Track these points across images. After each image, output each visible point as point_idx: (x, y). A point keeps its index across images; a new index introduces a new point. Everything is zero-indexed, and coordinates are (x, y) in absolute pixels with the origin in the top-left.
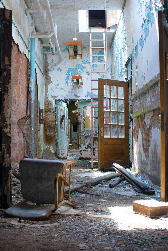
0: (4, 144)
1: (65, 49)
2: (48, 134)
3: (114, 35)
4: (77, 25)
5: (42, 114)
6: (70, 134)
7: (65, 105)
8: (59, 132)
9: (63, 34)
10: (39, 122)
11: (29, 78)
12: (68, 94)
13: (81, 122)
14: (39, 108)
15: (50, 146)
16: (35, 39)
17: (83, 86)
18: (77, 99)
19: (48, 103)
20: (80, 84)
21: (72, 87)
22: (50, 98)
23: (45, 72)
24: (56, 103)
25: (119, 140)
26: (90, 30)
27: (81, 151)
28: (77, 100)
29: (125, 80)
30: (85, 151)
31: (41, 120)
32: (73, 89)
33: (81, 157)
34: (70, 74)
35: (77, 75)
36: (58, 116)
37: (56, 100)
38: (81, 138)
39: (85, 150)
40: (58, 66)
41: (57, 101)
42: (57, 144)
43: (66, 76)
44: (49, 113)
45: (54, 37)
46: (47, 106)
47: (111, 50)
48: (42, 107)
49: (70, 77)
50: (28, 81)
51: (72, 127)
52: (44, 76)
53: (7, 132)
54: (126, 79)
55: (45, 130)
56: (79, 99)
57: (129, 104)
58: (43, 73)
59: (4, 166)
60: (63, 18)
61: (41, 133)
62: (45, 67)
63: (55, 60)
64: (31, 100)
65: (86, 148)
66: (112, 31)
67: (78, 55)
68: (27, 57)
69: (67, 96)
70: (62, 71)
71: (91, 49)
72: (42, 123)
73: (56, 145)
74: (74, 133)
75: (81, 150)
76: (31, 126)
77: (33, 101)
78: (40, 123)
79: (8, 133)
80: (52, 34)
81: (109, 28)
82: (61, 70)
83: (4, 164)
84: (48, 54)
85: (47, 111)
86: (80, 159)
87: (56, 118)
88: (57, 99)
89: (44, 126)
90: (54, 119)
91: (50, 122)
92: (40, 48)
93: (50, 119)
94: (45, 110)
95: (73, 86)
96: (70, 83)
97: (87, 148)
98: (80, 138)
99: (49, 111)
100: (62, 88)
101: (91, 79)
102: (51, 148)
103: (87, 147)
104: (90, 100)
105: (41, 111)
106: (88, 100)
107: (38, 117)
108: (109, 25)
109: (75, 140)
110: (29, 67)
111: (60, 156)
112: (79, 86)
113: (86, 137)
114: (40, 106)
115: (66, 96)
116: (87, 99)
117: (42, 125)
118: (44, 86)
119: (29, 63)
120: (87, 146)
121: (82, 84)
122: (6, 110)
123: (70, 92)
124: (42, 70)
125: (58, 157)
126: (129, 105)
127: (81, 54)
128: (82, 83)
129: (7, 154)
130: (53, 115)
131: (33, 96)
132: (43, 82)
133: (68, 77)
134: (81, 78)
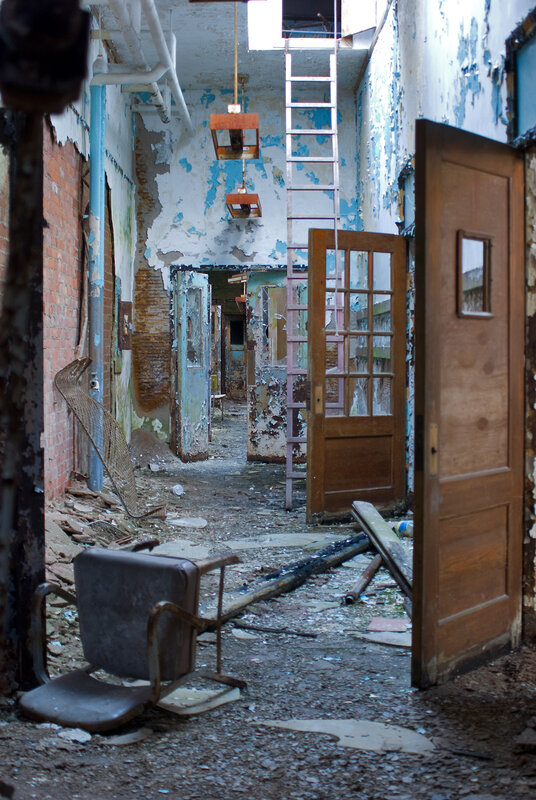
0: (24, 509)
1: (205, 95)
2: (146, 378)
3: (366, 58)
4: (244, 32)
5: (126, 317)
6: (219, 355)
7: (201, 281)
8: (184, 371)
9: (197, 55)
10: (119, 344)
11: (86, 216)
12: (213, 246)
13: (256, 339)
14: (116, 299)
15: (152, 419)
16: (104, 87)
17: (262, 221)
18: (243, 264)
19: (145, 277)
20: (252, 216)
21: (225, 224)
22: (155, 262)
23: (138, 173)
24: (172, 277)
25: (375, 423)
26: (287, 44)
27: (254, 435)
28: (241, 267)
29: (395, 231)
30: (267, 436)
31: (125, 336)
32: (228, 230)
33: (254, 453)
34: (220, 180)
35: (244, 191)
36: (178, 319)
37: (172, 267)
38: (257, 392)
39: (269, 433)
40: (182, 155)
41: (175, 271)
42: (175, 412)
43: (207, 188)
44: (150, 310)
45: (167, 80)
46: (142, 286)
47: (356, 102)
48: (127, 294)
49: (221, 191)
50: (84, 225)
51: (228, 329)
52: (134, 187)
53: (34, 475)
54: (401, 225)
55: (137, 367)
56: (249, 264)
57: (408, 307)
58: (130, 178)
59: (25, 575)
60: (198, 13)
61: (124, 378)
62: (138, 155)
63: (171, 133)
64: (94, 289)
65: (272, 426)
66: (359, 46)
67: (244, 149)
68: (80, 151)
69: (210, 252)
70: (193, 171)
71: (289, 112)
72: (127, 349)
73: (173, 415)
74: (235, 347)
75: (255, 431)
76: (94, 376)
77: (98, 293)
78: (121, 347)
79: (36, 478)
80: (161, 73)
81: (350, 38)
82: (189, 168)
83: (26, 567)
84: (147, 113)
85: (144, 301)
86: (251, 459)
87: (172, 326)
88: (179, 262)
89: (135, 353)
90: (167, 329)
91: (153, 340)
92: (121, 99)
93: (152, 331)
94: (137, 298)
95: (230, 221)
96: (219, 212)
97: (275, 426)
98: (253, 393)
99: (148, 304)
100: (193, 228)
101: (289, 213)
102: (157, 424)
103: (274, 422)
104: (286, 266)
105: (125, 308)
106: (279, 266)
107: (116, 330)
108: (348, 30)
109: (237, 373)
110: (87, 179)
111: (186, 449)
112: (251, 223)
113: (270, 388)
114: (120, 291)
115: (207, 252)
116: (274, 264)
117: (127, 354)
118: (134, 223)
119: (85, 165)
120: (275, 418)
121: (260, 216)
122: (30, 412)
123: (221, 241)
124: (127, 171)
125: (179, 456)
126: (409, 311)
127: (255, 143)
128: (259, 213)
129: (32, 538)
130: (163, 315)
131: (98, 276)
132: (129, 209)
133: (214, 189)
134: (255, 198)
